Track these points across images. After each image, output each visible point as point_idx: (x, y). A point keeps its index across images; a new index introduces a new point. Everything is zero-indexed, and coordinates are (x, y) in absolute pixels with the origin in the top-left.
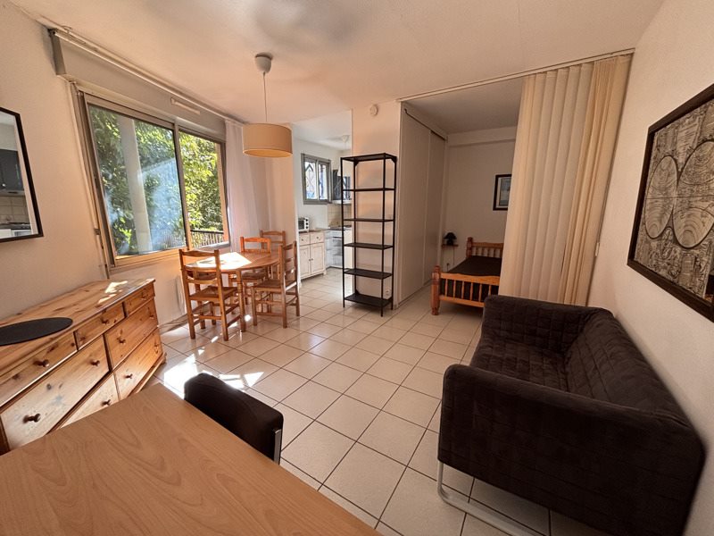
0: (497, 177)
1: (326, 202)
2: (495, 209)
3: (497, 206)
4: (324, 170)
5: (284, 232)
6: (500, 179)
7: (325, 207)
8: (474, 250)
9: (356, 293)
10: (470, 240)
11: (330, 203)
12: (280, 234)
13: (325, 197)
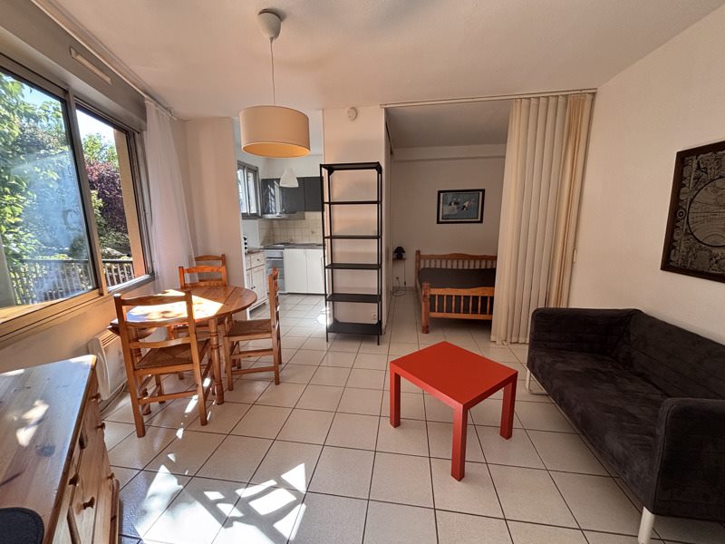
0: (440, 192)
1: (254, 216)
2: (438, 222)
3: (441, 220)
4: (251, 179)
5: (223, 255)
6: (442, 194)
7: (256, 222)
8: (422, 262)
9: (335, 321)
10: (418, 252)
11: (260, 218)
12: (217, 258)
13: (254, 211)
